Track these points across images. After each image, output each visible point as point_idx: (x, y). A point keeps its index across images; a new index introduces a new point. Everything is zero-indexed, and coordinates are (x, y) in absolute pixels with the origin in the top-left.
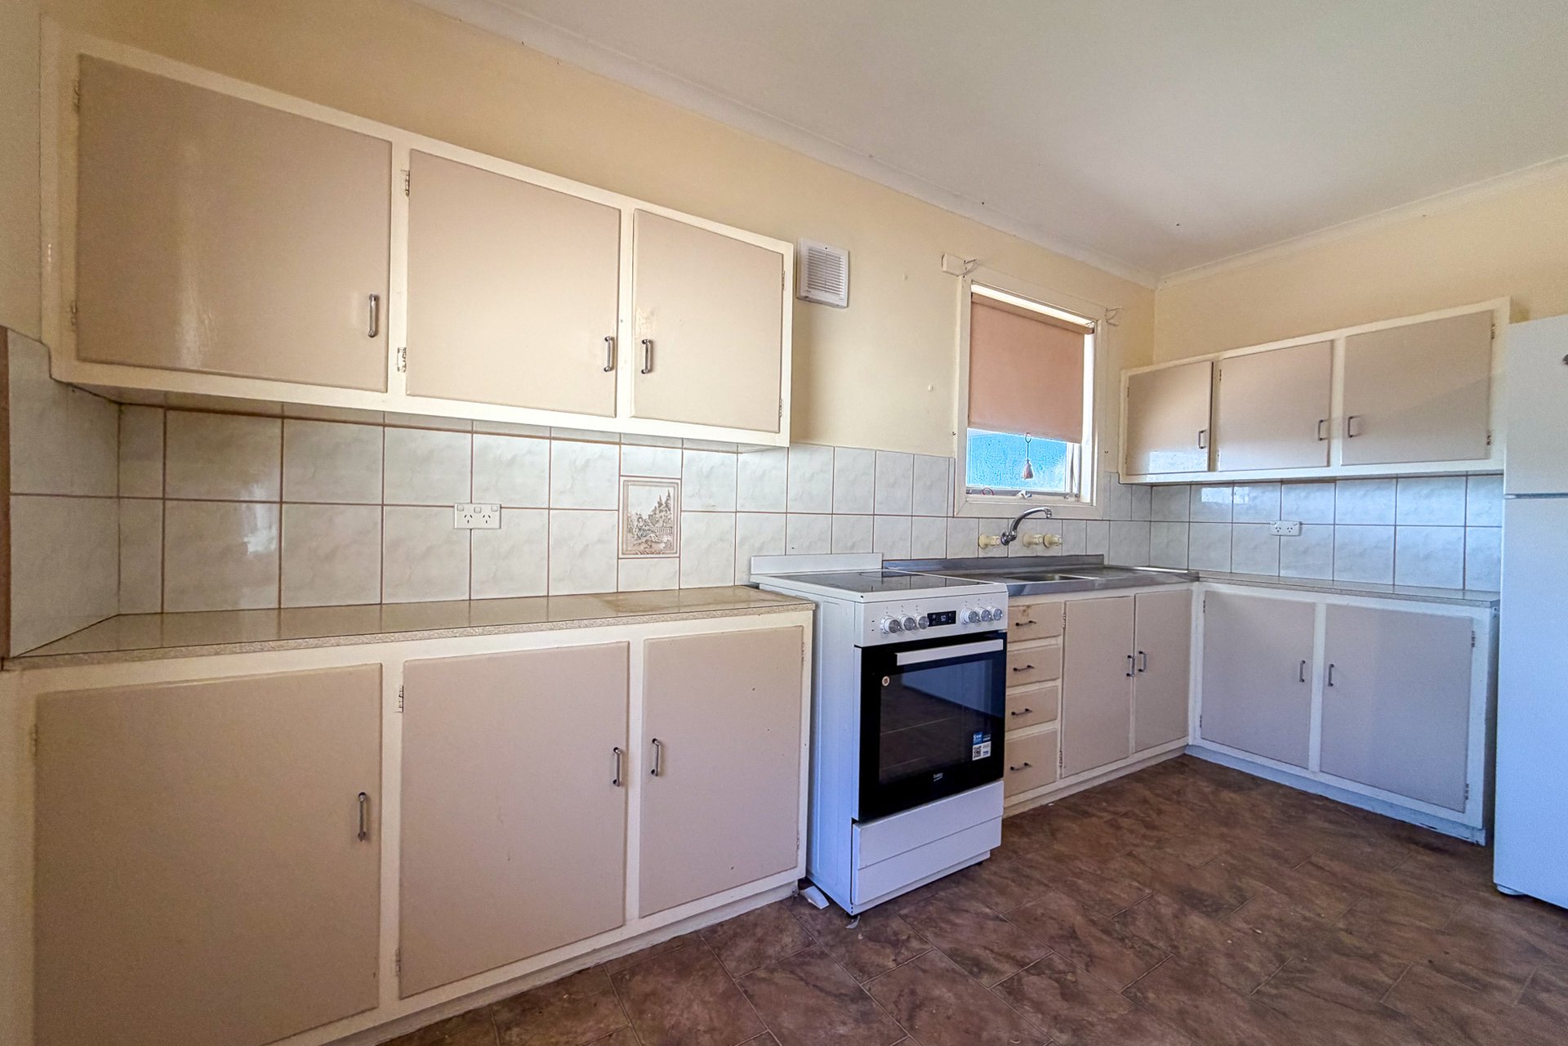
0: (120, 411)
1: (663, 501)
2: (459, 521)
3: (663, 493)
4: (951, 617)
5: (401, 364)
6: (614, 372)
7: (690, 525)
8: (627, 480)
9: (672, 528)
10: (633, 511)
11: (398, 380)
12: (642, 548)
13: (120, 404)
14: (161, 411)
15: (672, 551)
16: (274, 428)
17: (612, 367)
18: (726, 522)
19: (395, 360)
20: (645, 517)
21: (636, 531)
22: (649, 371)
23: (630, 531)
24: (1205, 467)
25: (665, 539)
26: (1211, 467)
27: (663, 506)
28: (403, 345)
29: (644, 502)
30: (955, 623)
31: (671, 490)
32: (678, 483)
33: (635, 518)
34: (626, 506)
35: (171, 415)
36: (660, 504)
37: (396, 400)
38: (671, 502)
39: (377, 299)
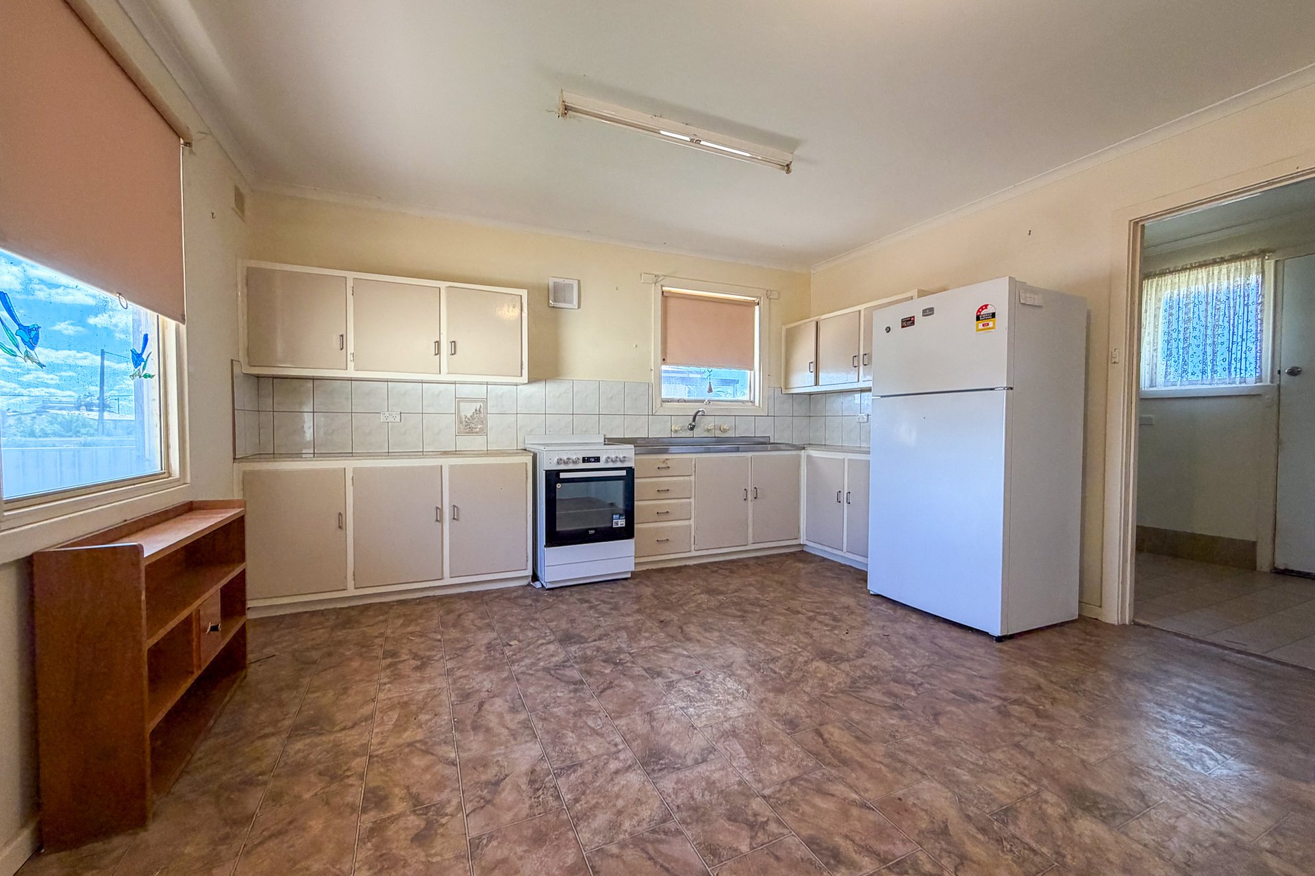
0: (258, 380)
1: (478, 409)
2: (383, 419)
3: (478, 405)
4: (597, 460)
5: (352, 359)
6: (438, 356)
7: (492, 421)
8: (459, 400)
9: (483, 422)
10: (463, 414)
11: (351, 365)
12: (467, 430)
13: (258, 377)
14: (271, 379)
15: (483, 432)
16: (310, 384)
17: (438, 353)
18: (512, 418)
19: (350, 357)
20: (469, 416)
21: (464, 423)
22: (455, 353)
23: (461, 423)
24: (813, 383)
25: (479, 426)
26: (817, 384)
27: (478, 411)
28: (352, 352)
29: (468, 410)
30: (599, 462)
31: (482, 404)
32: (485, 401)
33: (464, 417)
34: (459, 411)
35: (275, 380)
36: (476, 410)
37: (351, 373)
38: (482, 409)
39: (342, 336)
